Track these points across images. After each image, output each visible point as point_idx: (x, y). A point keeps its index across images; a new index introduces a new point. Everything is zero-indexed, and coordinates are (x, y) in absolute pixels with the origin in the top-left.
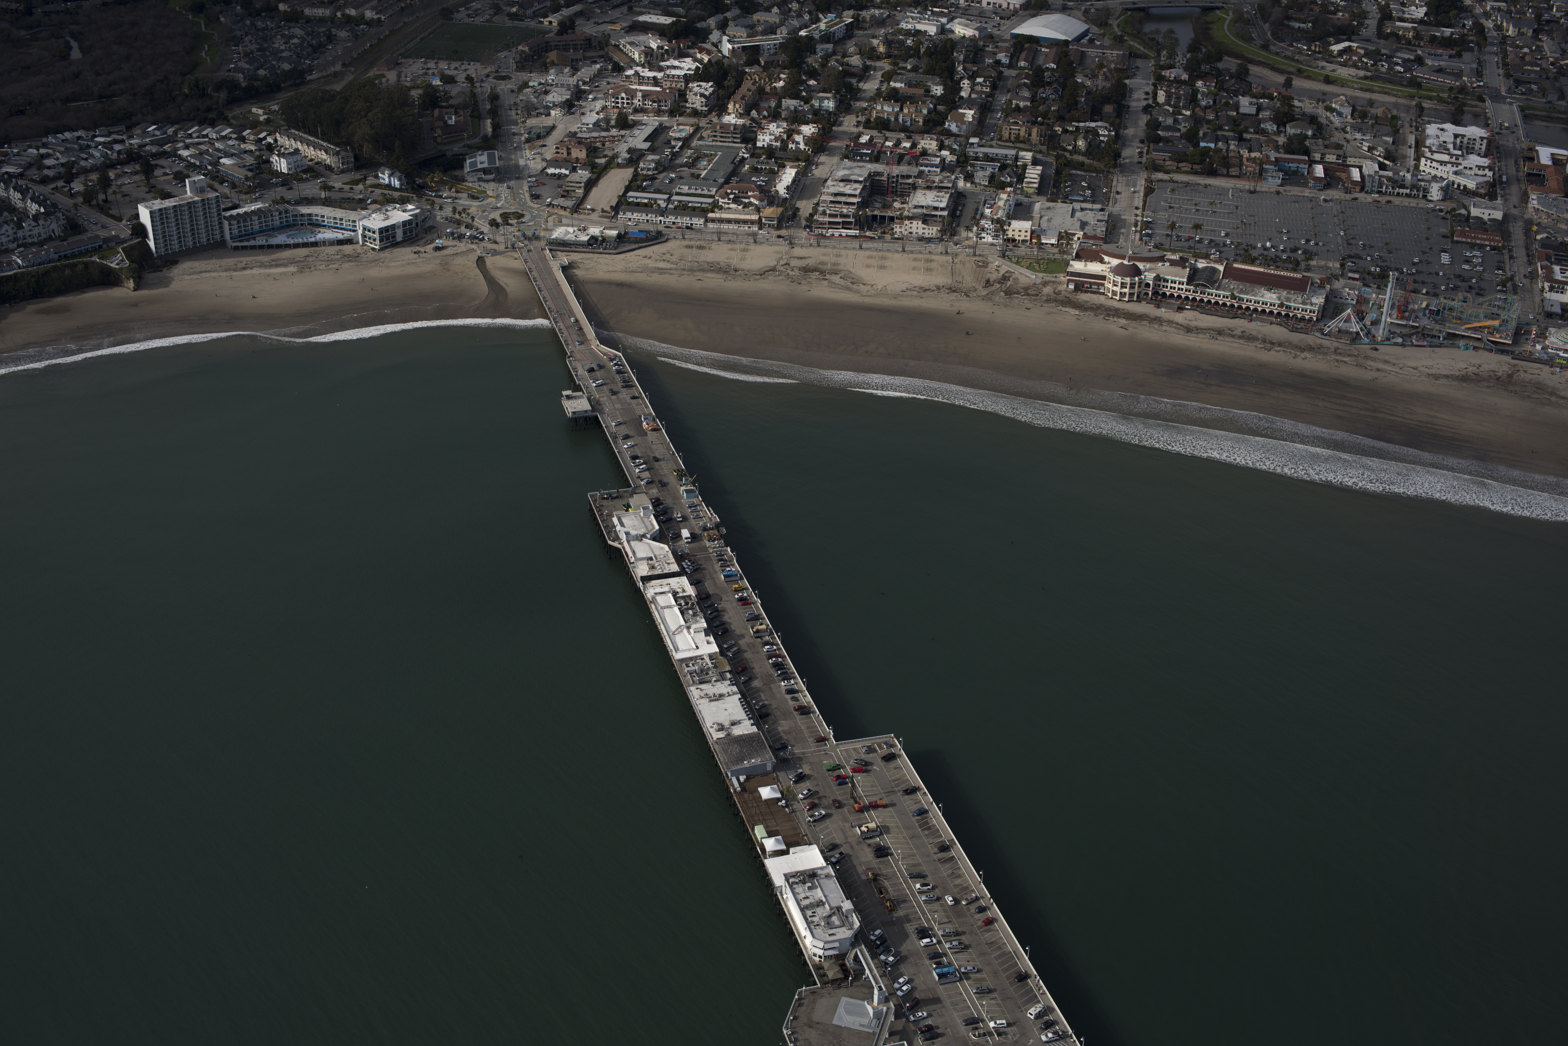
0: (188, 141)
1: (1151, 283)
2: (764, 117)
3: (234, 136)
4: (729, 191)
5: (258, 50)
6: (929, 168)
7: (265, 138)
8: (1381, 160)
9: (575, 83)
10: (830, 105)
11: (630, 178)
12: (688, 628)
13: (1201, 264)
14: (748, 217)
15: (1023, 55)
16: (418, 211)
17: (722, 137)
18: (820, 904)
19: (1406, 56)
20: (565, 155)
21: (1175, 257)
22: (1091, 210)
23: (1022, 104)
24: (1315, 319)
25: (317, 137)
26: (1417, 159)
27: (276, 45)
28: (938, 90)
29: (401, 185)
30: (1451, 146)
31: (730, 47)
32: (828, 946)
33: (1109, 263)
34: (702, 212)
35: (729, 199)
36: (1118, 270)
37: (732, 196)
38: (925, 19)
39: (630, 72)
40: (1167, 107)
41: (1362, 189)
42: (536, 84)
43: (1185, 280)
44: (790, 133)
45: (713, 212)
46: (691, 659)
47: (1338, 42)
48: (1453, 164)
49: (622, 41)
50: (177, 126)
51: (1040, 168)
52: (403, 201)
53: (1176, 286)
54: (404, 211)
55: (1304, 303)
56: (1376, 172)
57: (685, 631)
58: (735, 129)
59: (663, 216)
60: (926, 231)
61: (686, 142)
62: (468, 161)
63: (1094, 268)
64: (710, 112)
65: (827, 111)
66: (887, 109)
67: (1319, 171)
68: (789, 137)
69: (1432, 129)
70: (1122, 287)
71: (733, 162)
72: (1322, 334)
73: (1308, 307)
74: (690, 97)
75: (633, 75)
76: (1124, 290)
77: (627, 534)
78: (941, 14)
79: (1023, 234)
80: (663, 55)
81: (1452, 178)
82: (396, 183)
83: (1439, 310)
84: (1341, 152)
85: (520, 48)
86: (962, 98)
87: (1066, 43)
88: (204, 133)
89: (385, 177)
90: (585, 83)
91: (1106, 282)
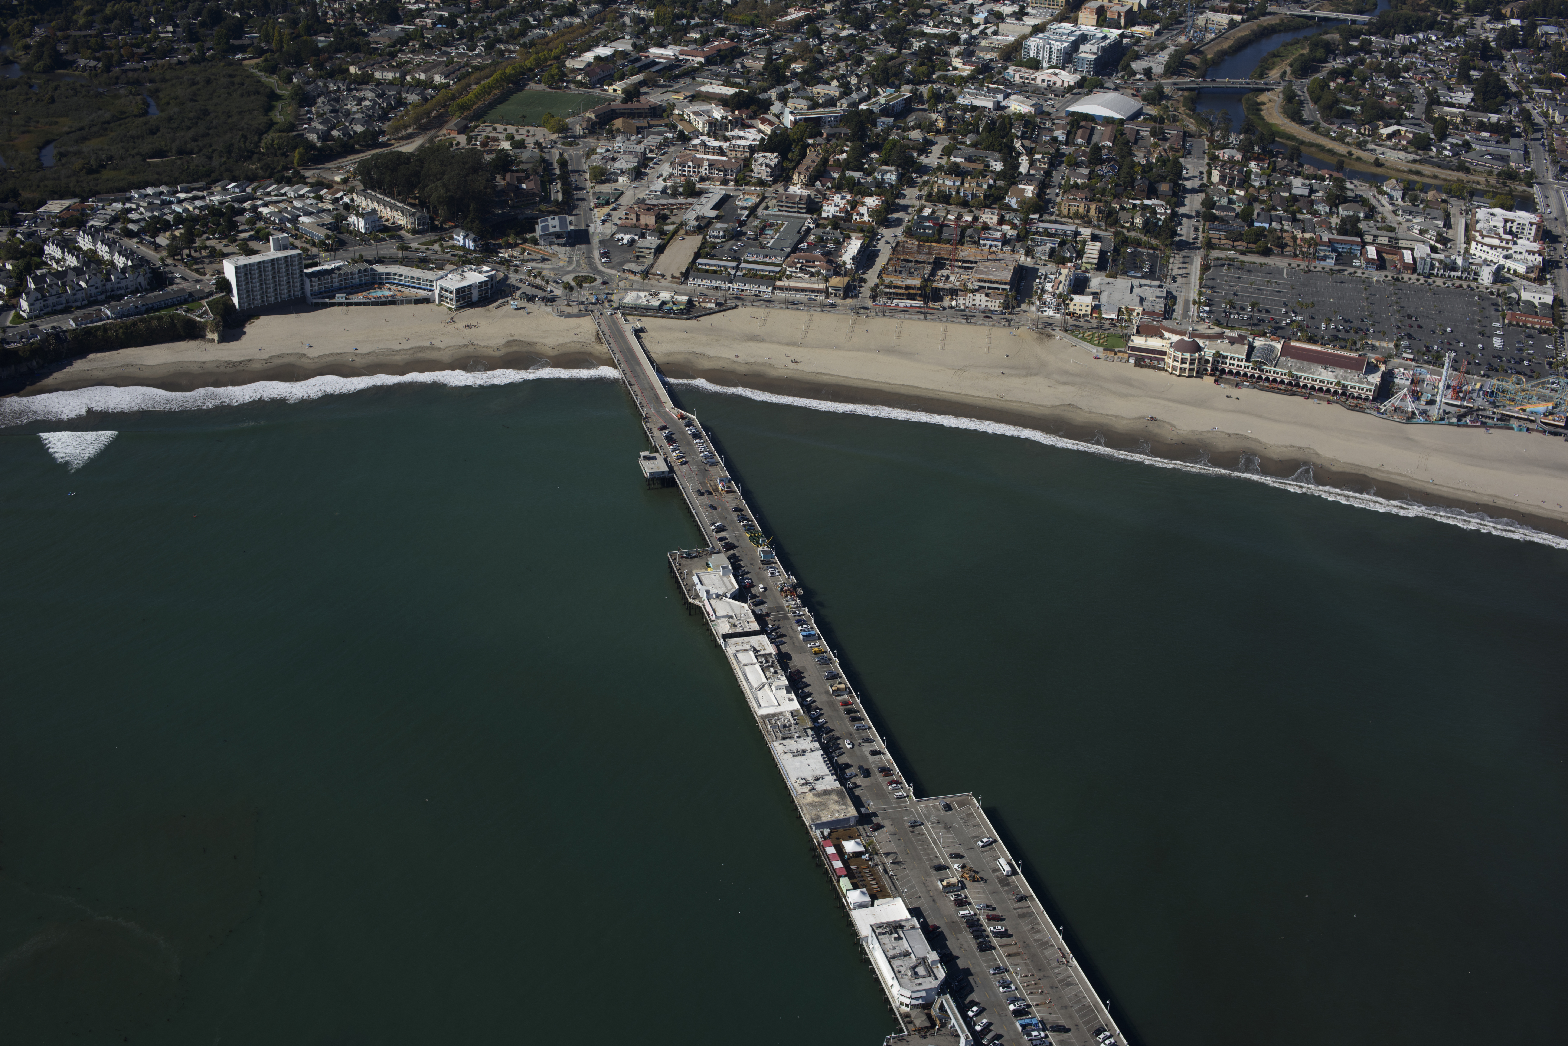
0: (267, 199)
1: (1210, 359)
2: (828, 188)
3: (312, 195)
4: (796, 260)
5: (332, 111)
6: (991, 242)
7: (341, 198)
8: (1433, 243)
9: (642, 151)
10: (892, 178)
11: (699, 245)
12: (770, 685)
13: (1259, 342)
14: (816, 286)
15: (1080, 132)
16: (494, 272)
17: (787, 207)
18: (907, 954)
19: (1454, 141)
20: (634, 221)
21: (1234, 334)
22: (1150, 286)
23: (1079, 181)
24: (1371, 398)
25: (393, 199)
26: (1468, 242)
27: (349, 107)
28: (998, 166)
29: (475, 247)
30: (1501, 231)
31: (792, 118)
32: (915, 995)
33: (1169, 339)
34: (770, 280)
35: (796, 268)
36: (1178, 346)
37: (799, 265)
38: (982, 95)
39: (696, 141)
40: (1221, 187)
41: (1414, 270)
42: (603, 151)
43: (1244, 357)
44: (854, 205)
45: (780, 280)
46: (773, 715)
47: (1386, 126)
48: (1503, 248)
49: (686, 111)
50: (255, 184)
51: (1099, 244)
52: (479, 263)
53: (1235, 362)
54: (480, 272)
55: (1360, 382)
56: (1428, 255)
57: (766, 687)
58: (800, 199)
59: (731, 283)
60: (989, 304)
61: (753, 210)
62: (540, 225)
63: (1154, 343)
64: (775, 182)
65: (889, 184)
66: (949, 183)
67: (1372, 252)
68: (853, 208)
69: (1481, 213)
70: (1182, 363)
71: (799, 232)
72: (1379, 412)
73: (1365, 386)
74: (755, 167)
75: (700, 144)
76: (1184, 366)
77: (708, 592)
78: (997, 91)
79: (1084, 308)
80: (726, 125)
81: (1502, 261)
82: (471, 245)
83: (1493, 392)
84: (1392, 234)
85: (587, 115)
86: (1021, 173)
87: (1121, 122)
88: (283, 191)
89: (459, 239)
90: (651, 151)
91: (1166, 358)
